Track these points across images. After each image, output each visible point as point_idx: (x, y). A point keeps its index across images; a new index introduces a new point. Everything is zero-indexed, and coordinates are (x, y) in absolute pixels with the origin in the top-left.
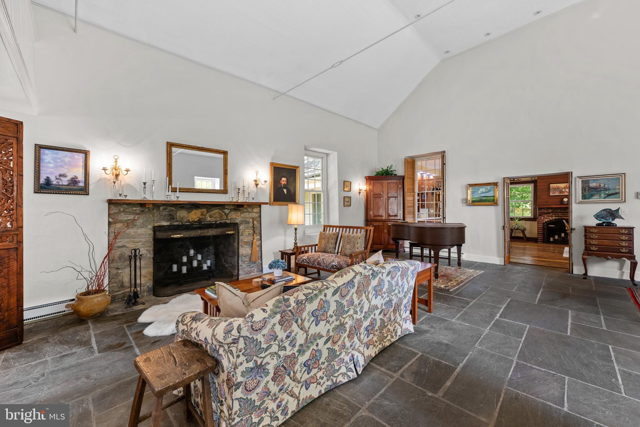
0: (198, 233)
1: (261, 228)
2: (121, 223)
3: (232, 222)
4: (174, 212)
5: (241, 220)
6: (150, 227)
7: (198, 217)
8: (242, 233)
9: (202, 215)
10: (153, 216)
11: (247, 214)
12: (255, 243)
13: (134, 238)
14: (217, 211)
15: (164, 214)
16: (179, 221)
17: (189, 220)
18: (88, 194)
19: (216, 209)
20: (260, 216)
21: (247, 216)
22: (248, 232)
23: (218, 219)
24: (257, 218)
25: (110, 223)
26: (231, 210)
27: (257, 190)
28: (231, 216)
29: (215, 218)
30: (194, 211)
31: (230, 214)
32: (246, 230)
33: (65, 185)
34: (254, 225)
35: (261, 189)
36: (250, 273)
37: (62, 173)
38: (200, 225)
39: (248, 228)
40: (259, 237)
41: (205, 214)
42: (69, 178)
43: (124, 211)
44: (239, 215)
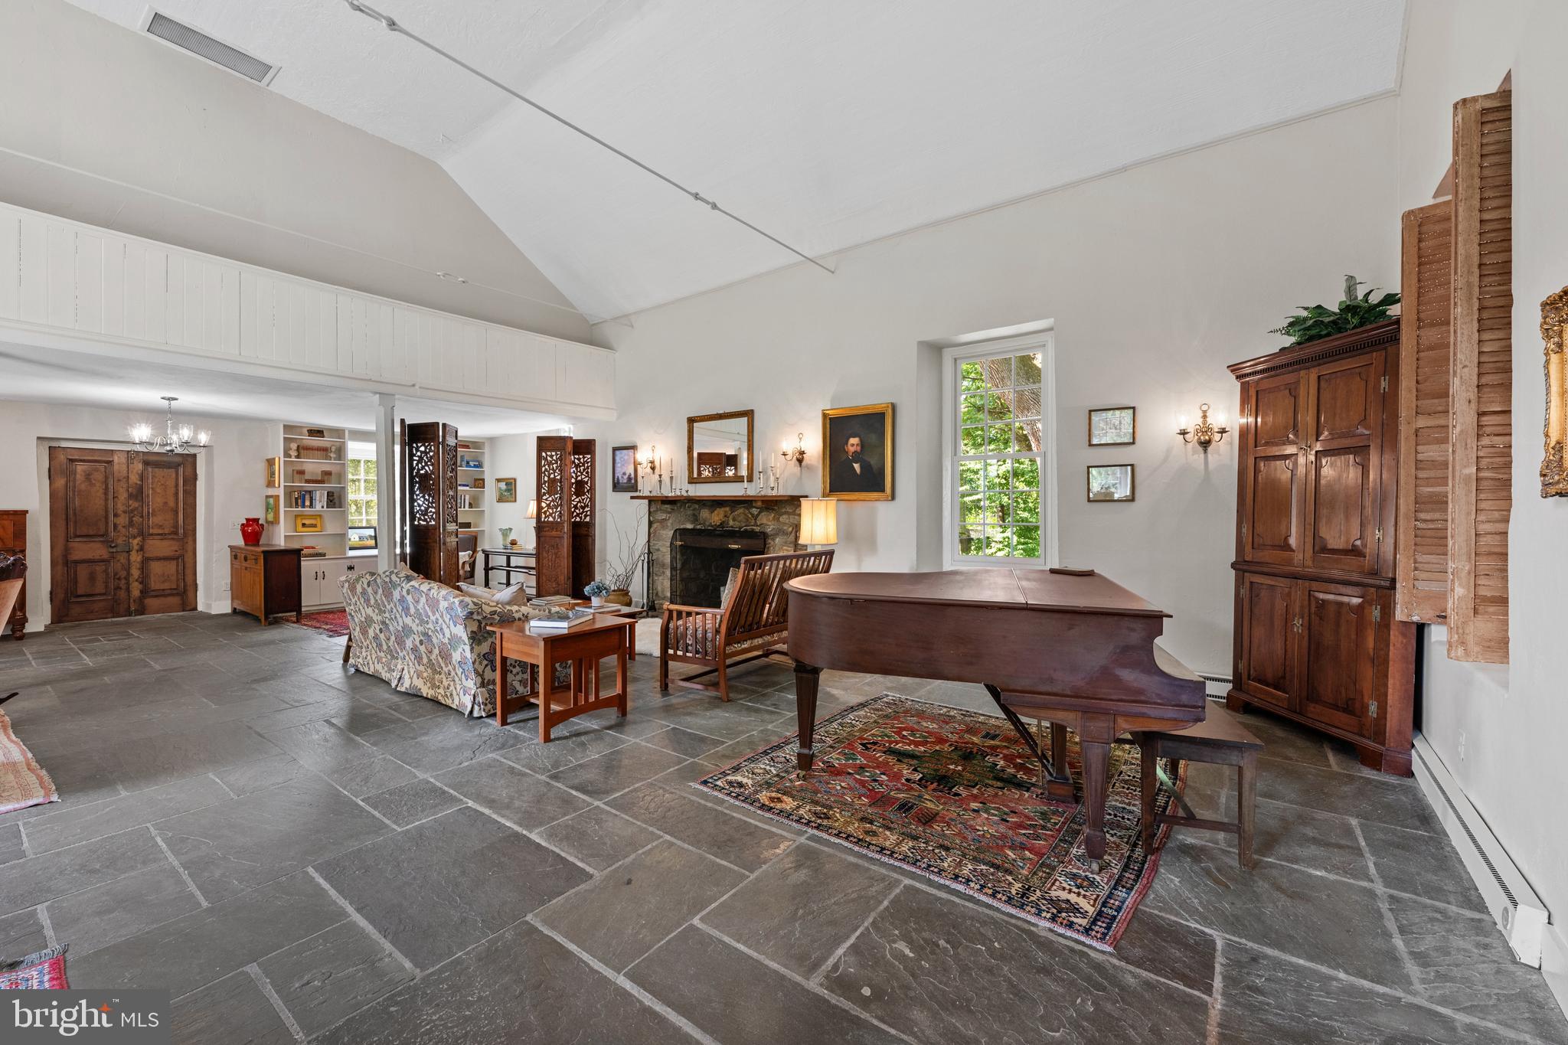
0: (716, 543)
2: (656, 523)
3: (761, 530)
4: (698, 512)
5: (774, 529)
7: (721, 520)
9: (725, 517)
10: (680, 516)
14: (741, 511)
15: (688, 513)
16: (701, 524)
17: (712, 523)
19: (741, 508)
21: (787, 521)
23: (743, 524)
25: (650, 524)
26: (761, 510)
29: (740, 522)
30: (718, 511)
31: (760, 517)
34: (796, 539)
38: (723, 532)
39: (786, 543)
41: (728, 515)
43: (658, 509)
44: (771, 518)
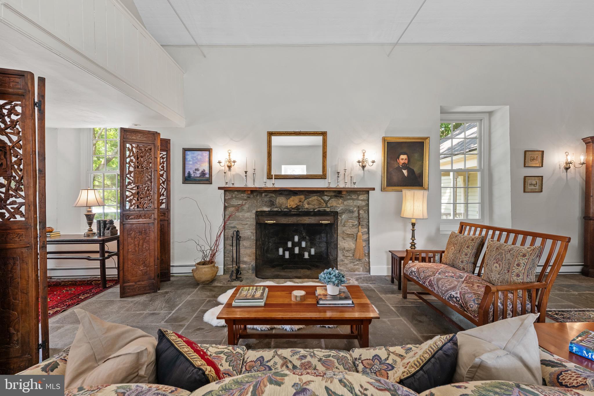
0: (292, 220)
1: (369, 219)
2: (234, 207)
3: (332, 210)
4: (274, 199)
5: (342, 209)
6: (254, 211)
7: (296, 204)
8: (344, 223)
9: (300, 201)
10: (257, 202)
11: (350, 202)
12: (360, 237)
13: (242, 221)
15: (265, 200)
16: (278, 207)
17: (287, 206)
18: (211, 183)
19: (315, 196)
20: (368, 205)
21: (352, 204)
22: (352, 222)
23: (316, 207)
24: (363, 206)
26: (331, 197)
27: (364, 173)
28: (331, 203)
29: (314, 205)
30: (293, 198)
31: (330, 202)
32: (350, 221)
33: (198, 177)
34: (359, 215)
35: (369, 172)
36: (354, 271)
37: (196, 168)
38: (298, 212)
39: (351, 218)
40: (366, 230)
41: (303, 201)
42: (200, 171)
43: (235, 197)
44: (340, 202)
